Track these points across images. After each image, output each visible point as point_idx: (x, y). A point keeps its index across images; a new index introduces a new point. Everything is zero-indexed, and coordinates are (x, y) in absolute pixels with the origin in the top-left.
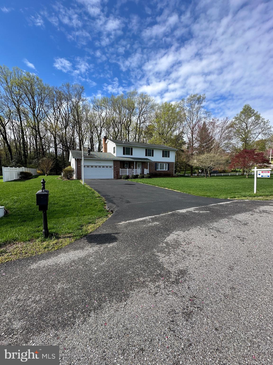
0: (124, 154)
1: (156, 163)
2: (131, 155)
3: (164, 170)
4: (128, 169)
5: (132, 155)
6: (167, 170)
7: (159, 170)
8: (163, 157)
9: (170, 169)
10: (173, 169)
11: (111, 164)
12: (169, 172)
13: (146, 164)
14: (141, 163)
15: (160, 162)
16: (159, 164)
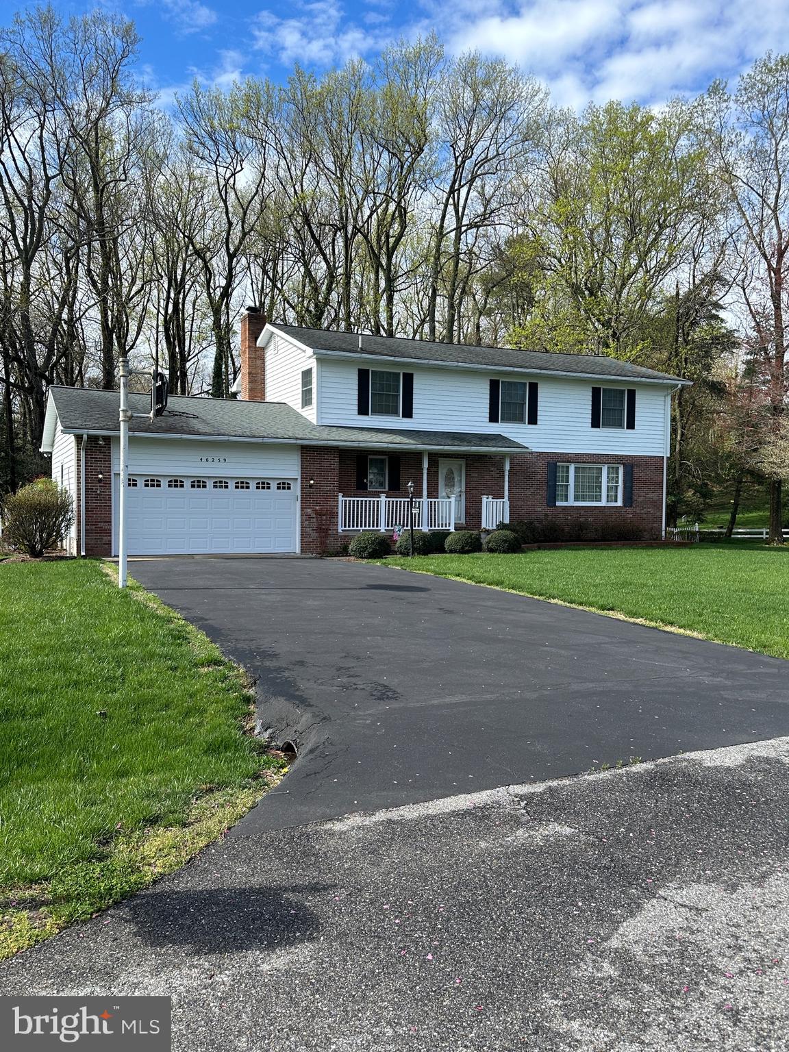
0: (363, 410)
1: (554, 465)
2: (404, 416)
3: (603, 503)
4: (383, 499)
5: (408, 413)
6: (620, 503)
7: (571, 503)
8: (595, 424)
9: (639, 499)
10: (654, 496)
11: (290, 468)
12: (634, 513)
13: (492, 469)
14: (463, 462)
15: (577, 454)
16: (572, 468)
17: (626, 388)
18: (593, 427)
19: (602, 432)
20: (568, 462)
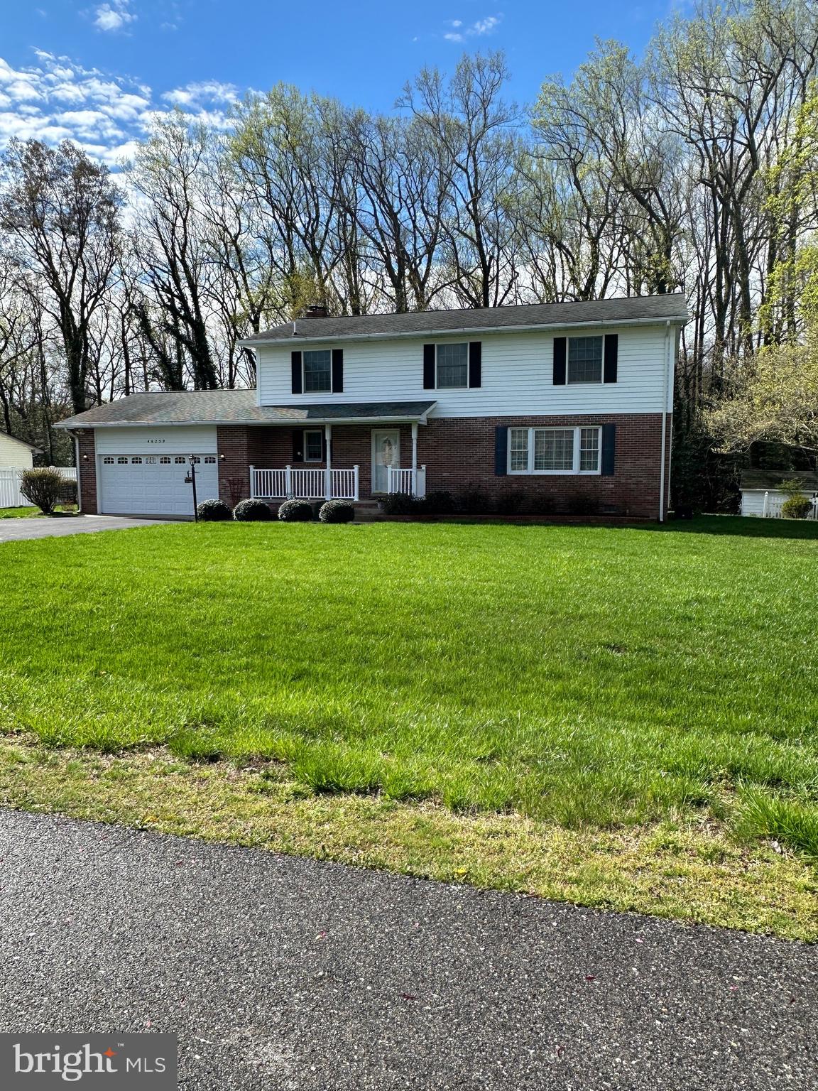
0: (296, 389)
1: (500, 429)
3: (575, 471)
4: (288, 470)
5: (338, 388)
6: (598, 472)
7: (531, 471)
8: (558, 379)
9: (624, 465)
10: (650, 463)
12: (618, 484)
13: (429, 437)
14: (397, 432)
15: (534, 417)
16: (531, 432)
17: (603, 334)
18: (555, 383)
19: (568, 389)
20: (525, 426)
